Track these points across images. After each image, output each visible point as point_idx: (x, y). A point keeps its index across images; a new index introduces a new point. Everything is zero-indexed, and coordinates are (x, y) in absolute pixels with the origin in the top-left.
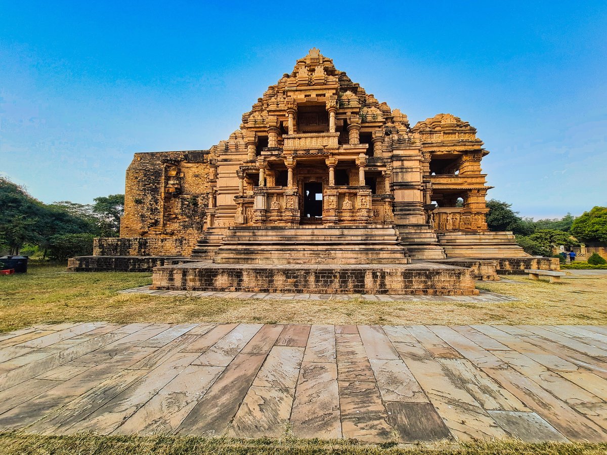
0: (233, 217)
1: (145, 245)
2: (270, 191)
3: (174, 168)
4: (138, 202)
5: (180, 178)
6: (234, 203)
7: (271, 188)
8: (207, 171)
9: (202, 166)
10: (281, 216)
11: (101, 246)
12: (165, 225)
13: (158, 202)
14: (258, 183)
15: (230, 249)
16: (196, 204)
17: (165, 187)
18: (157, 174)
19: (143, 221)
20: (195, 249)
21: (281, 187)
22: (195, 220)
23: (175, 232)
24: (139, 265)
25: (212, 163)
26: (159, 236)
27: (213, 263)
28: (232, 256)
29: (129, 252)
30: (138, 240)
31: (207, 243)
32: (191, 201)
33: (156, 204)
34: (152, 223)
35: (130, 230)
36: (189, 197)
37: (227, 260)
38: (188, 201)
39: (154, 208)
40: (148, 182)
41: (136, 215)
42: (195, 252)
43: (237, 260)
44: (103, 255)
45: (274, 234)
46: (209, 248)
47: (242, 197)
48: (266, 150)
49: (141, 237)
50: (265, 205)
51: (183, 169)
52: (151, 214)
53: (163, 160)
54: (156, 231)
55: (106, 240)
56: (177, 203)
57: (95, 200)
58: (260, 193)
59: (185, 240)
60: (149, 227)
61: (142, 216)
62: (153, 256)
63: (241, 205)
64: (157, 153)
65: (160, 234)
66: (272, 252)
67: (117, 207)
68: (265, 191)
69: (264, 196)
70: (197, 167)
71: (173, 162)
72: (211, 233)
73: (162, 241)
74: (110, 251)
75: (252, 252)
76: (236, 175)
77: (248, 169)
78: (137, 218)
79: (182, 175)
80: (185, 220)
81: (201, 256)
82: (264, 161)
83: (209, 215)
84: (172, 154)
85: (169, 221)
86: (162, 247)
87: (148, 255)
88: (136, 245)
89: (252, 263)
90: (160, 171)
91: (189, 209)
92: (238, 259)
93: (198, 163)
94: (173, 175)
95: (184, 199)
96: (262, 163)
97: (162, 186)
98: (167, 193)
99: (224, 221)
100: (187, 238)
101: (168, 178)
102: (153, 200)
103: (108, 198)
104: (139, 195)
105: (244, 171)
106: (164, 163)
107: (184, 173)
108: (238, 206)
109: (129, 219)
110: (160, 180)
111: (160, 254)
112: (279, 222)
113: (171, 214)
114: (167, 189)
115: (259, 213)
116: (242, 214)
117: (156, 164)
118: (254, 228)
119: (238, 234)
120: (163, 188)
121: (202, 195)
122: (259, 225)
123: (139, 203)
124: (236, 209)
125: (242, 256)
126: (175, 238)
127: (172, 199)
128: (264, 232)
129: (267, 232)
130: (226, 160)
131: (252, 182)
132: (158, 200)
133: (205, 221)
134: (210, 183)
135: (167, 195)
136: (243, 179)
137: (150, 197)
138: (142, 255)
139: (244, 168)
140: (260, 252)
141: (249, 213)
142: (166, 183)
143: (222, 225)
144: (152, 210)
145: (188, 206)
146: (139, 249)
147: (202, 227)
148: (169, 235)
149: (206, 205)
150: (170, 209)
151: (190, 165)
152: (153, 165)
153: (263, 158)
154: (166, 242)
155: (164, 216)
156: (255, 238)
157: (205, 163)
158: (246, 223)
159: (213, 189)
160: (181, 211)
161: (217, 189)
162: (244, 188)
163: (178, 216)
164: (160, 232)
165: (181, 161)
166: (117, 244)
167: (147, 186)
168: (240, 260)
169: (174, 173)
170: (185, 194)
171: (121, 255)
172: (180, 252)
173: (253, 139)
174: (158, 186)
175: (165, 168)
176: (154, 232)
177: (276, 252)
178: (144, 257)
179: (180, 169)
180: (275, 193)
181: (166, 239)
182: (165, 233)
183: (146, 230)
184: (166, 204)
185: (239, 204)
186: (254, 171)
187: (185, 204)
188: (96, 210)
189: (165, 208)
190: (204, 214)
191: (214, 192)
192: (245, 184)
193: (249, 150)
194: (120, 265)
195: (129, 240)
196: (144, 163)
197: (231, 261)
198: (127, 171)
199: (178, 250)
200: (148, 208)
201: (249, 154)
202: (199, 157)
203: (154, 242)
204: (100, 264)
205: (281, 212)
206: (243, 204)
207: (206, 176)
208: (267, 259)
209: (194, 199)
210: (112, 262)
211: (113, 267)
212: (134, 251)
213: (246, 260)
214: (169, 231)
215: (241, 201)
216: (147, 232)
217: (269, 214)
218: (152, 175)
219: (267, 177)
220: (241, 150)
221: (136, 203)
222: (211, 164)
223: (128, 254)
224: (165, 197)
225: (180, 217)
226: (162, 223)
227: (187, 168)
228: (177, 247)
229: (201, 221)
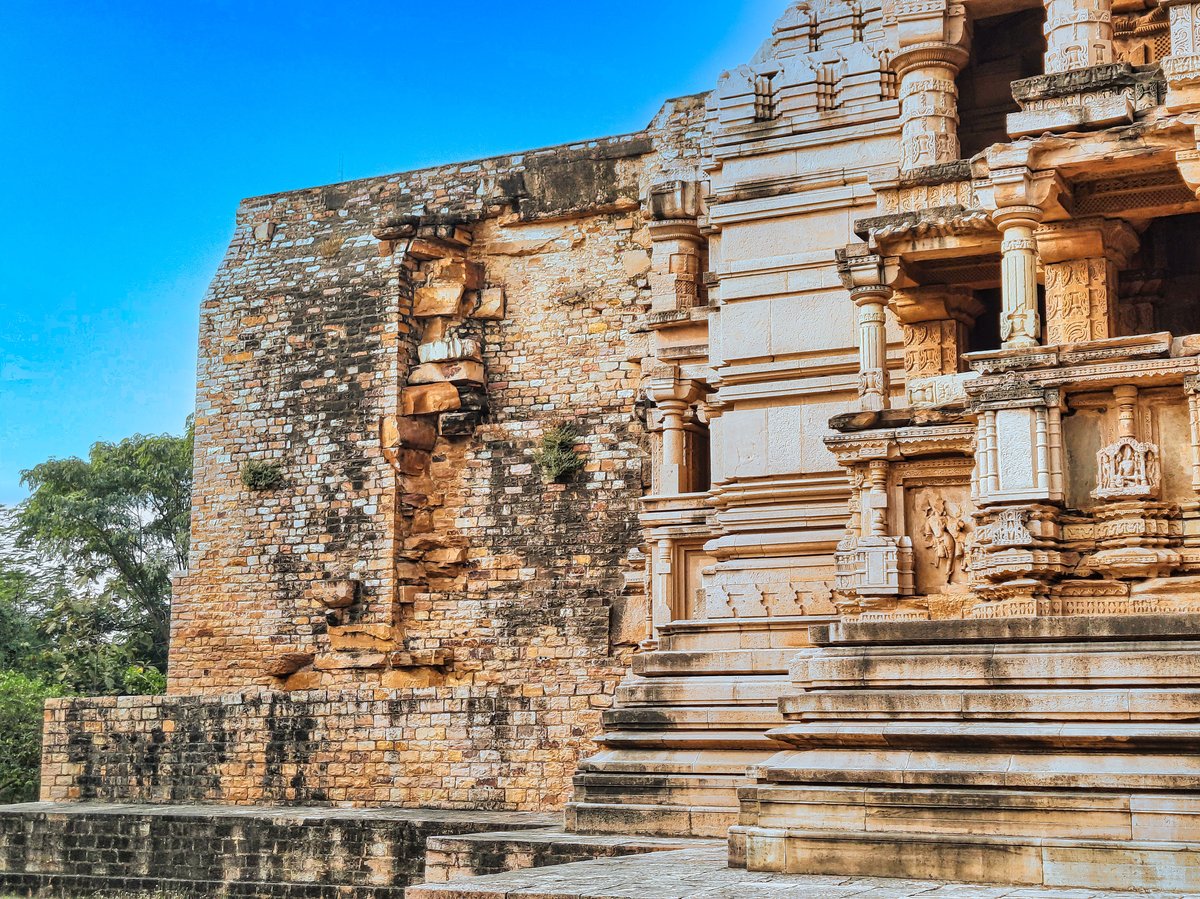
0: (827, 549)
1: (302, 736)
2: (1081, 375)
3: (447, 262)
4: (263, 481)
5: (484, 321)
6: (830, 461)
7: (1088, 354)
8: (634, 261)
9: (605, 235)
10: (1176, 542)
11: (79, 747)
12: (403, 609)
13: (366, 478)
14: (997, 327)
15: (837, 780)
16: (572, 476)
17: (405, 383)
18: (359, 308)
19: (288, 593)
20: (594, 770)
21: (1162, 340)
22: (571, 578)
23: (462, 653)
24: (276, 861)
25: (667, 209)
26: (369, 684)
27: (733, 865)
28: (852, 821)
29: (216, 784)
30: (265, 710)
31: (662, 725)
32: (551, 457)
33: (358, 486)
34: (340, 604)
35: (224, 651)
36: (533, 430)
37: (824, 850)
38: (528, 460)
39: (343, 513)
40: (311, 359)
41: (252, 560)
42: (596, 784)
43: (888, 855)
44: (87, 796)
45: (1141, 670)
46: (681, 759)
47: (879, 421)
48: (1033, 93)
49: (276, 689)
50: (1050, 473)
51: (498, 268)
52: (329, 549)
53: (391, 224)
54: (354, 653)
55: (103, 710)
56: (465, 473)
57: (27, 476)
58: (1017, 392)
59: (524, 702)
60: (319, 630)
61: (285, 563)
62: (347, 811)
63: (876, 473)
64: (356, 185)
65: (378, 668)
66: (1137, 802)
67: (133, 512)
68: (1047, 377)
69: (1045, 408)
70: (578, 245)
71: (443, 232)
72: (686, 659)
73: (394, 711)
74: (123, 773)
75: (990, 801)
76: (832, 276)
77: (913, 235)
78: (258, 573)
79: (491, 303)
80: (513, 575)
81: (629, 816)
82: (1033, 173)
83: (664, 545)
84: (434, 181)
85: (423, 585)
86: (395, 748)
87: (320, 798)
88: (252, 743)
89: (997, 873)
90: (374, 294)
91: (536, 510)
92: (899, 843)
93: (581, 216)
94: (441, 305)
95: (504, 448)
96: (1020, 191)
97: (385, 381)
98: (415, 417)
99: (763, 578)
100: (532, 690)
101: (416, 328)
102: (337, 467)
103: (87, 460)
104: (267, 438)
105: (885, 247)
106: (391, 240)
107: (504, 287)
108: (854, 479)
109: (213, 583)
110: (374, 346)
111: (382, 793)
112: (1160, 582)
113: (433, 546)
114: (412, 394)
115: (1010, 530)
116: (887, 529)
117: (349, 256)
118: (989, 636)
119: (883, 673)
120: (392, 391)
121: (612, 418)
122: (1020, 608)
123: (269, 487)
124: (843, 497)
125: (926, 827)
126: (462, 689)
127: (443, 449)
128: (1059, 663)
129: (1084, 661)
130: (759, 190)
131: (939, 311)
132: (367, 462)
133: (631, 577)
134: (656, 342)
135: (415, 430)
136: (881, 298)
137: (322, 449)
138: (284, 802)
139: (886, 231)
140: (1043, 800)
141: (934, 523)
142: (411, 360)
143: (749, 608)
144: (332, 525)
145: (531, 486)
146: (269, 762)
147: (614, 618)
148: (426, 674)
149: (638, 481)
150: (430, 510)
151: (532, 236)
152: (337, 256)
153: (1023, 158)
154: (415, 720)
155: (398, 558)
156: (1005, 701)
157: (622, 213)
158: (919, 592)
159: (678, 378)
160: (490, 521)
161: (712, 377)
162: (891, 354)
163: (475, 555)
164: (378, 659)
165: (485, 217)
166: (158, 735)
167: (308, 383)
168: (910, 857)
169: (445, 295)
170: (512, 417)
171: (176, 797)
172: (490, 782)
173: (936, 27)
174: (364, 381)
175: (404, 273)
176: (345, 660)
177: (1169, 803)
178: (300, 816)
179: (480, 269)
180: (1122, 384)
181: (413, 702)
182: (406, 659)
183: (304, 645)
184: (409, 485)
185: (862, 465)
186: (952, 243)
187: (513, 481)
188: (29, 534)
189: (405, 511)
190: (623, 537)
191: (686, 391)
192: (896, 332)
193: (912, 106)
194: (180, 859)
195: (218, 712)
196: (291, 252)
197: (851, 854)
198: (207, 305)
199: (480, 771)
200: (313, 511)
201: (913, 130)
202: (589, 178)
203: (348, 722)
204: (77, 855)
205: (1174, 516)
206: (890, 464)
207: (628, 295)
208: (1102, 848)
209: (565, 446)
210: (139, 841)
211: (144, 870)
212: (244, 775)
213: (950, 856)
214: (425, 648)
215: (874, 444)
216: (306, 661)
217: (1082, 531)
218: (334, 319)
219: (1049, 273)
220: (852, 113)
221: (253, 486)
222: (659, 216)
223: (210, 793)
224: (405, 445)
225: (485, 559)
226: (386, 600)
227: (521, 254)
228: (475, 749)
229: (608, 579)
